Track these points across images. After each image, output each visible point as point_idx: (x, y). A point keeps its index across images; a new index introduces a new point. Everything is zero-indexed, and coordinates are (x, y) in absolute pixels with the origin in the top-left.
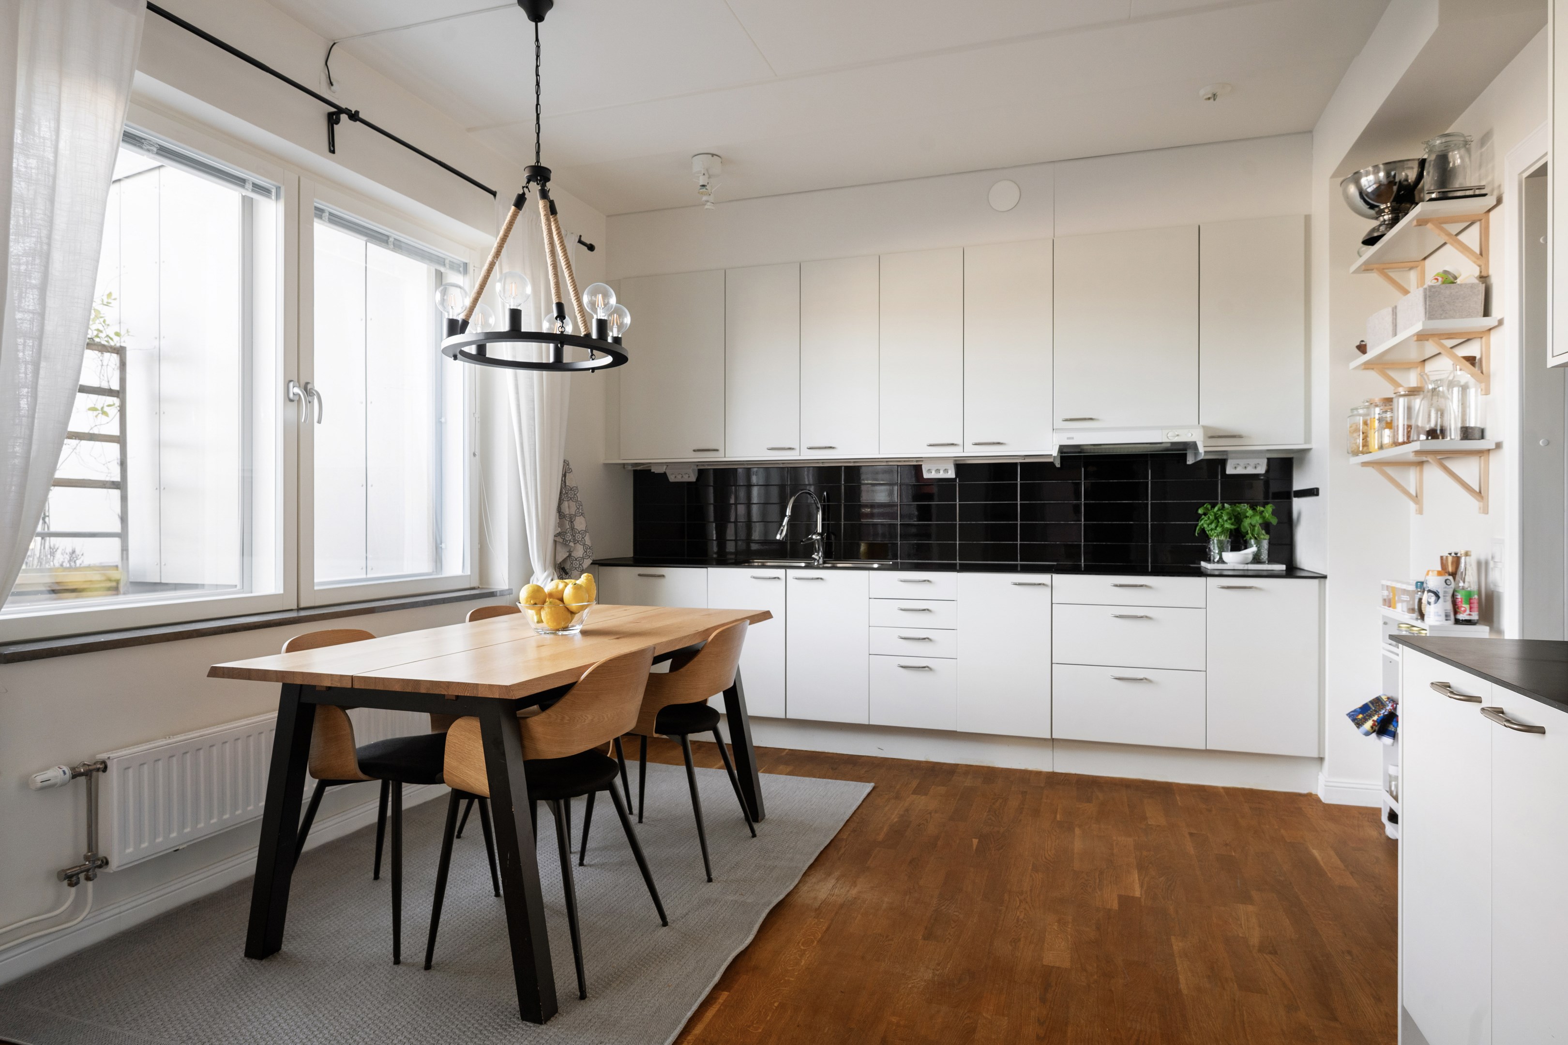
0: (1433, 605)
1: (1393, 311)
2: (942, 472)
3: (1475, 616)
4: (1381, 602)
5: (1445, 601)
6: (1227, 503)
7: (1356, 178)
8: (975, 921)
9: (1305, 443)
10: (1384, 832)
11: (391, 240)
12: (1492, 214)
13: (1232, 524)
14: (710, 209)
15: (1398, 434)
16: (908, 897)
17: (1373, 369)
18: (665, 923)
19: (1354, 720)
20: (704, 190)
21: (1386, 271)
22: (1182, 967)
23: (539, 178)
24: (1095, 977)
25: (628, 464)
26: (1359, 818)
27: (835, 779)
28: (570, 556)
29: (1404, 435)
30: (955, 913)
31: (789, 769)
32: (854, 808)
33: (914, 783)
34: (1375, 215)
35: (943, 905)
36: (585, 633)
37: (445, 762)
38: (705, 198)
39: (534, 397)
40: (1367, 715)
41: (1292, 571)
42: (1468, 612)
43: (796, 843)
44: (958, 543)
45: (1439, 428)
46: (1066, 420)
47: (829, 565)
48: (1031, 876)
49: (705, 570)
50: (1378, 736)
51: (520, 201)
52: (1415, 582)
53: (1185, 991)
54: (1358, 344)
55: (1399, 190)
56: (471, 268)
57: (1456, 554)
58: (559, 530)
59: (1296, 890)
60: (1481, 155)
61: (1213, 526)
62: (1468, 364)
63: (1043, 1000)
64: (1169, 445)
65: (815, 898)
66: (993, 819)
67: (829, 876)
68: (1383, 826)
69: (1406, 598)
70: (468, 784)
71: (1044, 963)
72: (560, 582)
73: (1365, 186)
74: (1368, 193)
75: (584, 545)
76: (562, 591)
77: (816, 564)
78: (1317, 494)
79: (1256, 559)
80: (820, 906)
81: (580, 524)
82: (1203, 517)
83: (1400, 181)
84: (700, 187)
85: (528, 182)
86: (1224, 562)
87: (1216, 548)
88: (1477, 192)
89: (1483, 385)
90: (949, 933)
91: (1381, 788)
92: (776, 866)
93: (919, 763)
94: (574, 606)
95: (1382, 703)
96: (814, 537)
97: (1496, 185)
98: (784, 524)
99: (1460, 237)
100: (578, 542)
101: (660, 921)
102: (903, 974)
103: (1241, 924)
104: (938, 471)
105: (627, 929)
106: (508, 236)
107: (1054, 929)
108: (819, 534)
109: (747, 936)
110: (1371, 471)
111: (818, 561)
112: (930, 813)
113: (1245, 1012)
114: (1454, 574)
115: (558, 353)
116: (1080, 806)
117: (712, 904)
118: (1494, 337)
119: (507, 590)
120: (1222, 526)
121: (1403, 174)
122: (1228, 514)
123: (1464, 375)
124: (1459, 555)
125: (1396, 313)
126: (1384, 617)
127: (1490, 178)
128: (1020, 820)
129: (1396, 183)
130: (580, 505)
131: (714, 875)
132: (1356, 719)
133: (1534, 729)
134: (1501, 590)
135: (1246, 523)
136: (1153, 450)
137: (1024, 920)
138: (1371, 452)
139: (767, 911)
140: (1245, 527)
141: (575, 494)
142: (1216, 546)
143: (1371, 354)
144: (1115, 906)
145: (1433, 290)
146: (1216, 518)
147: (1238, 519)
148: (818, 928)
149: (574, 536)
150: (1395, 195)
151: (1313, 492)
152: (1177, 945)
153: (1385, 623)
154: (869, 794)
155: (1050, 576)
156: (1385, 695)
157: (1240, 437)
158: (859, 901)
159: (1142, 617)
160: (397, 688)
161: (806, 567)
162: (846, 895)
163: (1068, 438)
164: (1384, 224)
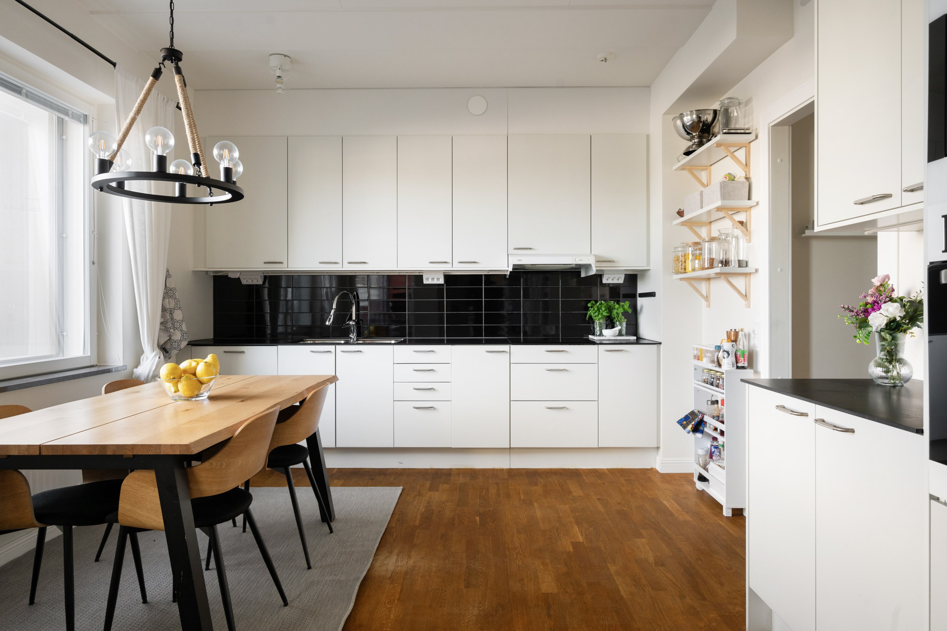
0: (726, 359)
1: (701, 194)
2: (435, 280)
3: (746, 365)
4: (693, 357)
5: (732, 357)
6: (603, 300)
7: (681, 116)
8: (493, 571)
9: (647, 266)
10: (696, 487)
11: (24, 91)
12: (751, 144)
13: (607, 313)
14: (280, 93)
15: (705, 263)
16: (447, 561)
17: (686, 225)
18: (286, 604)
19: (681, 425)
20: (280, 80)
21: (692, 170)
22: (618, 581)
23: (173, 58)
24: (574, 596)
25: (210, 271)
26: (680, 480)
27: (375, 486)
28: (170, 339)
29: (708, 264)
30: (480, 567)
31: (342, 482)
32: (394, 505)
33: (428, 484)
34: (690, 139)
35: (471, 563)
36: (212, 398)
37: (119, 506)
38: (278, 85)
39: (145, 221)
40: (688, 422)
41: (639, 341)
42: (743, 362)
43: (362, 533)
44: (445, 325)
45: (724, 260)
46: (516, 249)
47: (361, 342)
48: (518, 537)
49: (276, 347)
50: (693, 433)
51: (157, 74)
52: (714, 346)
53: (625, 596)
54: (677, 211)
55: (703, 126)
56: (90, 119)
57: (735, 330)
58: (162, 320)
59: (663, 526)
60: (745, 111)
61: (597, 314)
62: (740, 225)
63: (549, 616)
64: (574, 266)
65: (387, 570)
66: (484, 502)
67: (391, 553)
68: (694, 483)
69: (709, 355)
70: (141, 522)
71: (543, 592)
72: (192, 362)
73: (686, 121)
74: (687, 125)
75: (181, 331)
76: (195, 369)
77: (352, 341)
78: (655, 296)
79: (620, 334)
80: (391, 576)
81: (178, 315)
82: (590, 308)
83: (704, 121)
84: (277, 78)
85: (164, 60)
86: (603, 335)
87: (598, 327)
88: (747, 131)
89: (747, 238)
90: (480, 581)
91: (694, 461)
92: (354, 551)
93: (426, 470)
94: (205, 378)
95: (696, 414)
96: (351, 323)
97: (754, 128)
98: (331, 314)
99: (735, 153)
100: (177, 328)
101: (281, 602)
102: (460, 613)
103: (641, 551)
104: (433, 279)
105: (258, 612)
106: (146, 99)
107: (542, 569)
108: (354, 321)
109: (348, 604)
110: (684, 283)
111: (353, 339)
112: (444, 503)
113: (659, 603)
114: (735, 341)
115: (182, 189)
116: (533, 489)
117: (316, 585)
118: (753, 211)
119: (123, 366)
120: (602, 314)
121: (706, 117)
122: (605, 307)
123: (738, 232)
124: (737, 331)
125: (702, 195)
126: (695, 365)
127: (751, 124)
128: (500, 501)
129: (702, 121)
130: (177, 301)
131: (312, 563)
132: (683, 424)
133: (850, 430)
134: (758, 349)
135: (615, 312)
136: (563, 268)
137: (522, 566)
138: (687, 273)
139: (358, 584)
140: (614, 315)
141: (174, 294)
142: (598, 326)
143: (686, 217)
144: (571, 549)
145: (725, 183)
146: (598, 310)
147: (610, 309)
148: (395, 591)
149: (174, 324)
150: (701, 129)
151: (652, 294)
152: (613, 569)
153: (695, 369)
154: (401, 494)
155: (509, 346)
156: (696, 410)
157: (614, 262)
158: (416, 568)
159: (563, 370)
160: (85, 452)
161: (345, 344)
162: (406, 565)
163: (519, 260)
164: (695, 144)
